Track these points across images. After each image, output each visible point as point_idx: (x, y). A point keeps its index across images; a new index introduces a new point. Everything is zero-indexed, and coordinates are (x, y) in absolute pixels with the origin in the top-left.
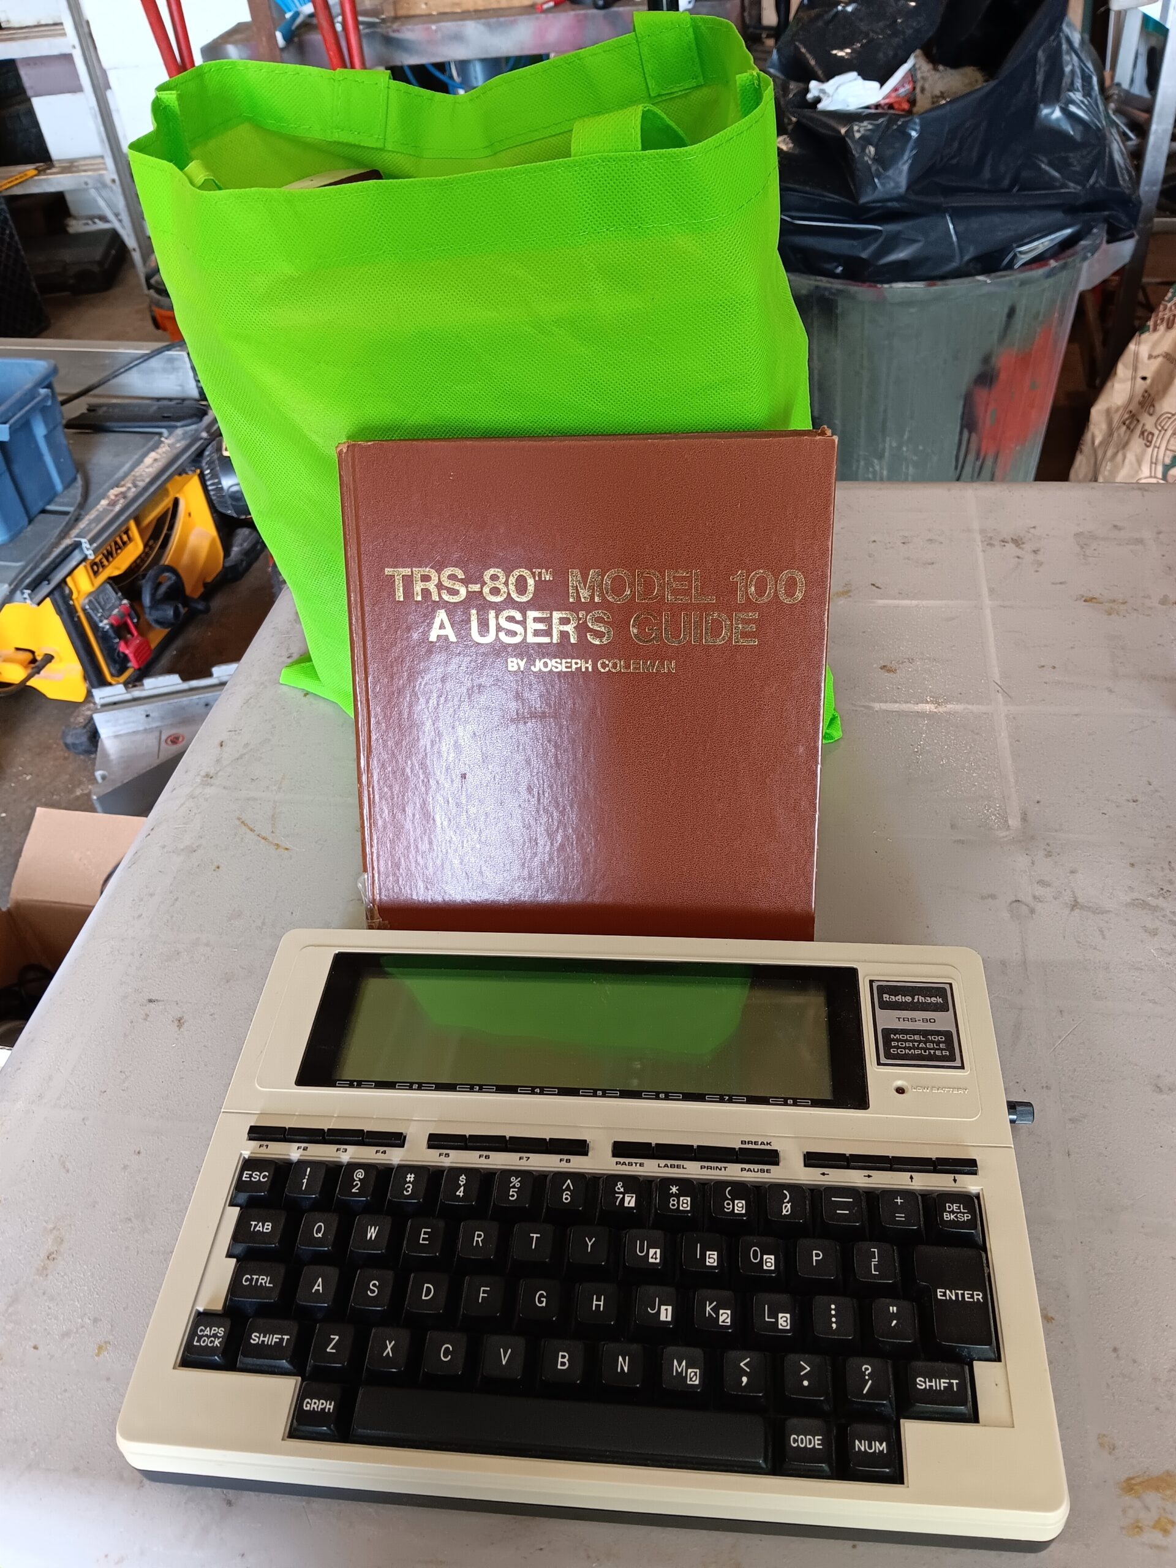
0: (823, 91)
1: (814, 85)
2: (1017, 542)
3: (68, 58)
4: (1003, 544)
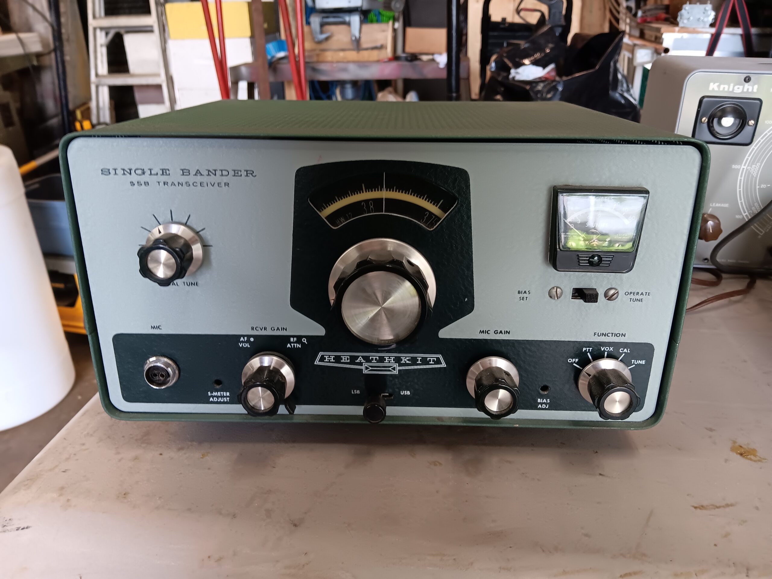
0: (517, 73)
1: (513, 71)
3: (159, 87)
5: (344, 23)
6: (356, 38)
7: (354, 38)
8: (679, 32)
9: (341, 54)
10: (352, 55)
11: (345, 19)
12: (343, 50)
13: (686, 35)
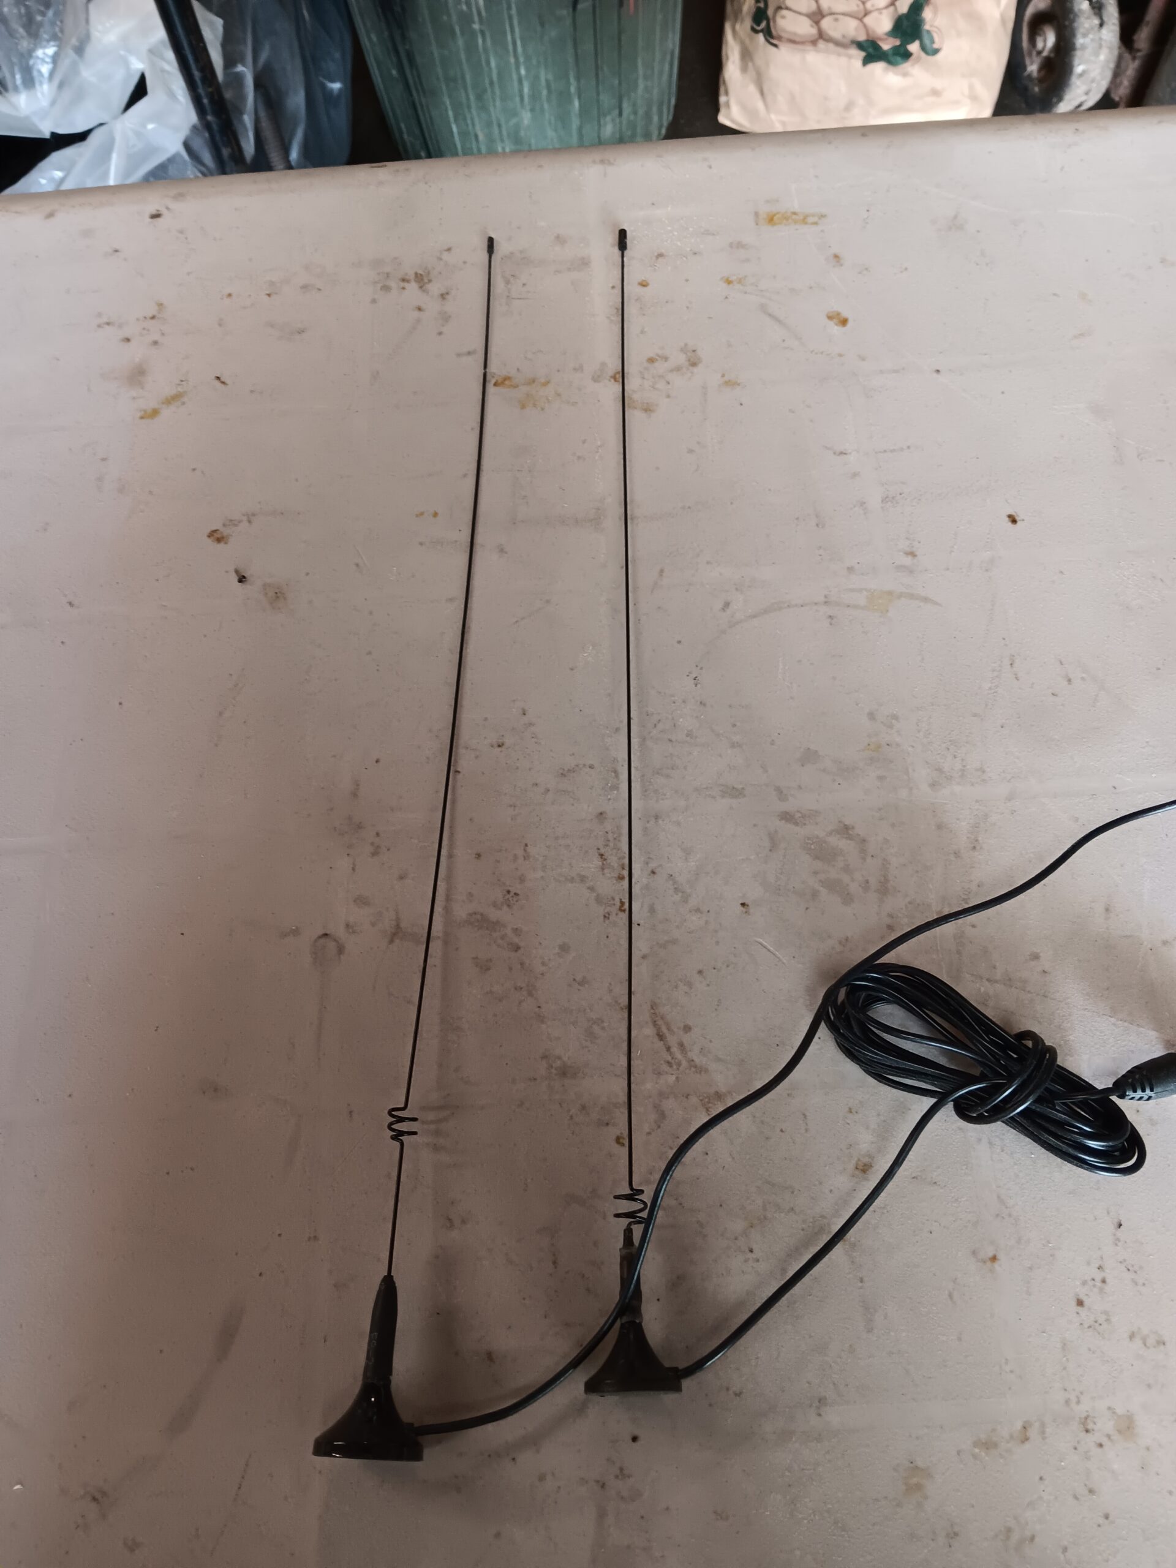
2: (421, 279)
4: (402, 284)
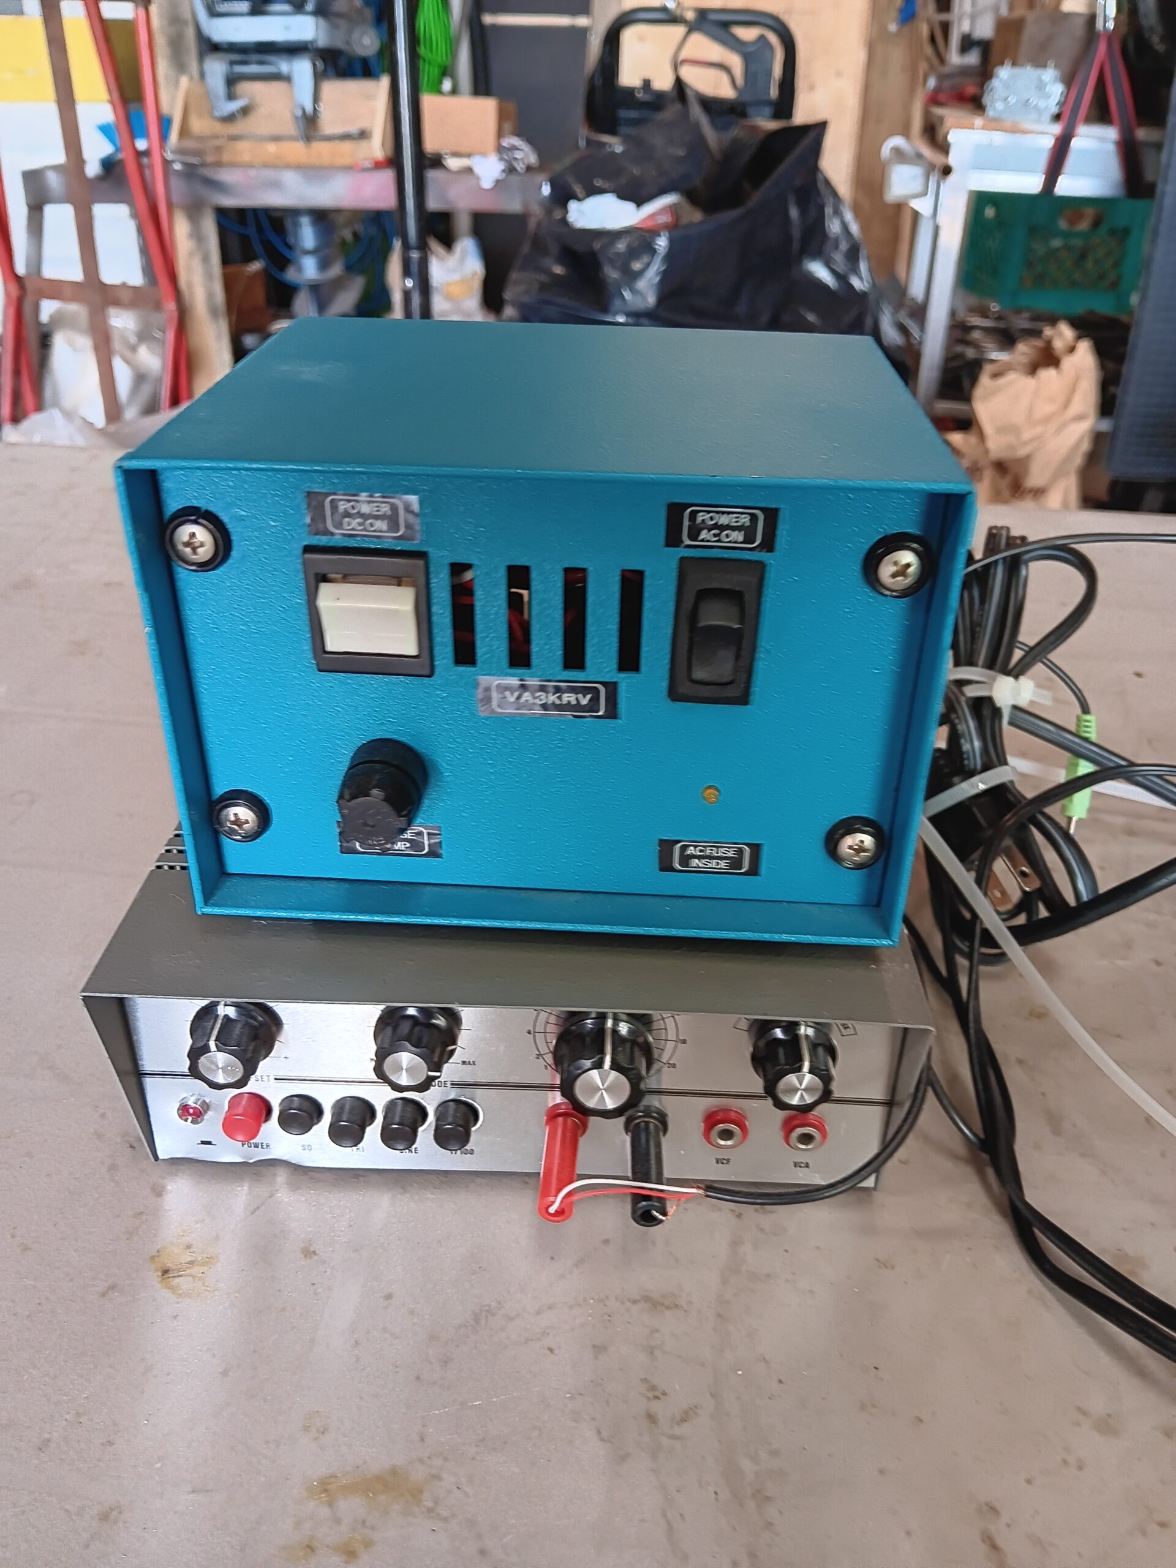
0: (580, 211)
1: (573, 205)
5: (277, 77)
6: (304, 111)
7: (299, 113)
8: (984, 128)
9: (272, 148)
10: (297, 150)
11: (279, 68)
12: (276, 139)
13: (998, 138)
